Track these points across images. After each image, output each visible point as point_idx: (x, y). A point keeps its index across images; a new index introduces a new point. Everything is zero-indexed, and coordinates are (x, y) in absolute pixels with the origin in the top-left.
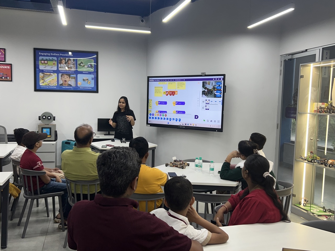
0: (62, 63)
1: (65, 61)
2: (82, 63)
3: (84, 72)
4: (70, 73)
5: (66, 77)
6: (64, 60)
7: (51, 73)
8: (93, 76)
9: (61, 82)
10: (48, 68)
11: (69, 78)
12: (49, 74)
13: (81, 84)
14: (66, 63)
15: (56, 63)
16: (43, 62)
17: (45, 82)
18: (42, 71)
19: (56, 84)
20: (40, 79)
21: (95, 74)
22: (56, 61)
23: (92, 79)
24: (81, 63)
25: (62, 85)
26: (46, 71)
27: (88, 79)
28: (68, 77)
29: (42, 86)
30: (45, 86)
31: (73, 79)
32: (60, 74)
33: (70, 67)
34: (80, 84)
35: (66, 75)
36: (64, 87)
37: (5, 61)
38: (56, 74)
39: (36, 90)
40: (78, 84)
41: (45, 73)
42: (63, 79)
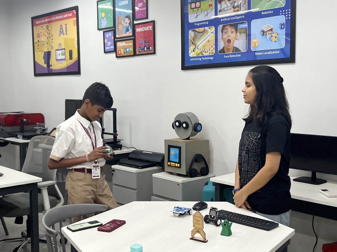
0: (223, 0)
3: (264, 11)
4: (236, 20)
5: (230, 33)
7: (206, 28)
9: (221, 45)
10: (202, 18)
11: (235, 32)
12: (201, 29)
15: (213, 2)
16: (193, 5)
17: (197, 49)
19: (214, 51)
20: (190, 43)
21: (288, 11)
23: (281, 28)
25: (223, 51)
26: (199, 24)
27: (271, 30)
28: (233, 30)
29: (192, 58)
30: (196, 57)
31: (242, 34)
32: (220, 27)
33: (238, 6)
34: (255, 44)
35: (231, 26)
36: (227, 55)
38: (213, 29)
39: (185, 67)
40: (252, 45)
41: (197, 29)
42: (225, 36)
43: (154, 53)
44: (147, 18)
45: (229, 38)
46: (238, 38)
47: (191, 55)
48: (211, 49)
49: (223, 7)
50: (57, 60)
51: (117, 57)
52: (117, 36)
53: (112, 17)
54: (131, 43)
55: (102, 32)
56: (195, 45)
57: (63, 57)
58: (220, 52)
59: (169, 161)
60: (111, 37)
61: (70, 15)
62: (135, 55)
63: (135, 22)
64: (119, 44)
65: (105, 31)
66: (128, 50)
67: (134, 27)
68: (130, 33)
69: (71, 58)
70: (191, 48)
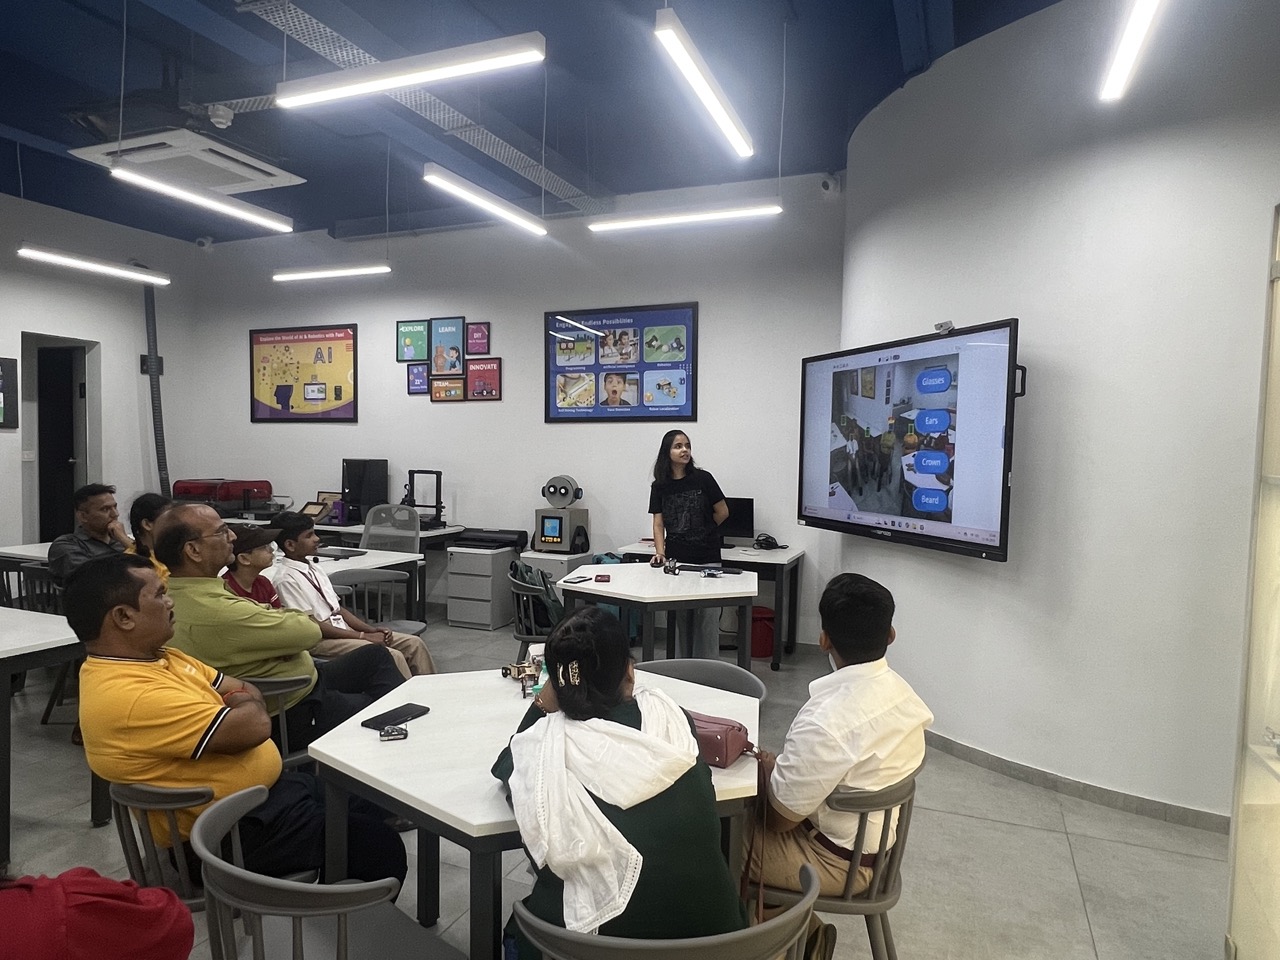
0: (606, 344)
1: (615, 337)
2: (655, 338)
3: (660, 363)
5: (616, 383)
6: (612, 336)
7: (582, 374)
8: (682, 373)
10: (576, 361)
11: (623, 383)
12: (576, 375)
13: (653, 398)
14: (615, 344)
15: (593, 345)
16: (564, 346)
17: (568, 398)
18: (562, 371)
20: (558, 390)
21: (689, 366)
22: (592, 340)
23: (681, 383)
24: (652, 341)
25: (605, 402)
26: (571, 369)
27: (669, 384)
28: (621, 380)
32: (602, 375)
33: (626, 354)
34: (649, 398)
35: (617, 375)
36: (611, 408)
39: (549, 419)
40: (645, 399)
41: (569, 375)
42: (609, 387)
43: (500, 399)
44: (488, 353)
45: (615, 388)
46: (626, 389)
49: (606, 353)
50: (305, 399)
51: (432, 401)
52: (434, 372)
53: (425, 346)
54: (460, 384)
55: (405, 364)
57: (322, 396)
58: (603, 403)
59: (543, 535)
60: (423, 372)
61: (342, 335)
62: (465, 399)
63: (467, 357)
64: (436, 384)
65: (411, 364)
66: (453, 393)
67: (465, 363)
68: (458, 370)
69: (338, 396)
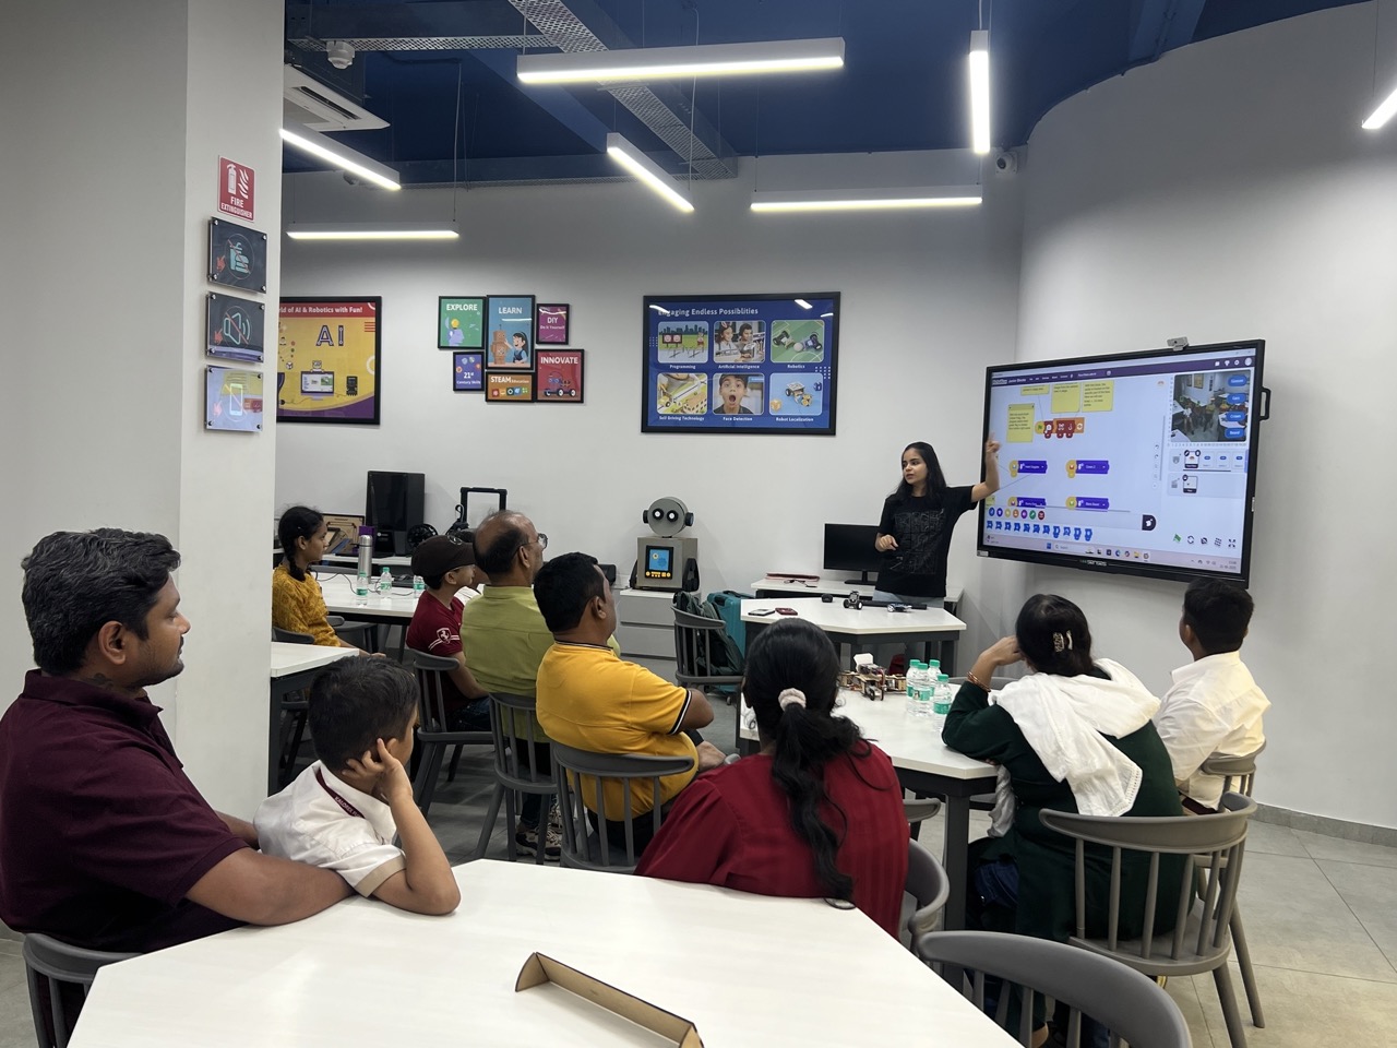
0: (724, 339)
1: (734, 330)
2: (785, 334)
3: (791, 364)
5: (734, 386)
6: (730, 330)
7: (691, 374)
8: (818, 378)
9: (718, 402)
10: (683, 358)
11: (743, 386)
12: (684, 375)
13: (780, 406)
14: (735, 339)
15: (706, 339)
16: (668, 338)
17: (673, 404)
18: (666, 369)
19: (705, 409)
20: (659, 393)
21: (827, 369)
22: (705, 333)
23: (817, 390)
24: (781, 337)
25: (721, 410)
26: (677, 367)
27: (802, 390)
28: (740, 383)
29: (663, 415)
30: (671, 416)
31: (754, 391)
32: (717, 377)
33: (748, 351)
34: (776, 406)
35: (737, 376)
36: (728, 416)
37: (566, 343)
38: (705, 378)
39: (647, 428)
40: (772, 408)
41: (674, 375)
42: (726, 391)
43: (581, 401)
45: (733, 393)
46: (748, 394)
47: (660, 412)
48: (700, 406)
49: (722, 349)
50: (303, 392)
51: (487, 400)
52: (490, 364)
53: (479, 330)
54: (527, 381)
56: (670, 396)
57: (328, 388)
58: (717, 411)
59: (647, 569)
60: (475, 363)
61: (359, 310)
62: (534, 399)
64: (493, 379)
66: (517, 391)
68: (525, 362)
69: (352, 390)
70: (662, 401)
